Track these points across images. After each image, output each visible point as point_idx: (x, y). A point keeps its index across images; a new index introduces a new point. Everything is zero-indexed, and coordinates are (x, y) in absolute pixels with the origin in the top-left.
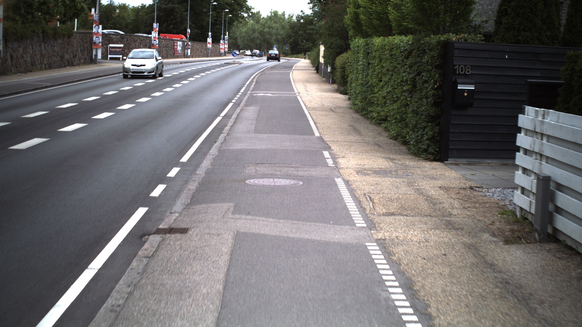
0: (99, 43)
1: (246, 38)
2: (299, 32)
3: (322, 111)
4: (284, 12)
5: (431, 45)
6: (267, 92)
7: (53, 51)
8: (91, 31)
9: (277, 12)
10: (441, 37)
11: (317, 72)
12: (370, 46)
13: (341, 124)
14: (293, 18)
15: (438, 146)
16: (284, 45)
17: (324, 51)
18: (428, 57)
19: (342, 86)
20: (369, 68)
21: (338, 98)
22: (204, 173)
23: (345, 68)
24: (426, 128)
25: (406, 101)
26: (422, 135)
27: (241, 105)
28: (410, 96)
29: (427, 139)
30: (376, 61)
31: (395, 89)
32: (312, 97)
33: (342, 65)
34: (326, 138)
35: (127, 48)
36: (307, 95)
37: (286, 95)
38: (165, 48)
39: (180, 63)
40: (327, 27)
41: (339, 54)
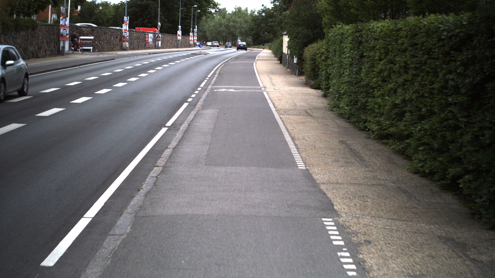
1: (214, 31)
4: (247, 8)
6: (229, 87)
9: (241, 8)
11: (281, 63)
13: (328, 140)
16: (247, 37)
17: (289, 41)
20: (363, 63)
21: (310, 94)
27: (197, 106)
30: (376, 53)
34: (318, 175)
35: (97, 40)
36: (274, 91)
37: (251, 91)
38: (137, 40)
39: (148, 54)
40: (293, 16)
41: (306, 45)
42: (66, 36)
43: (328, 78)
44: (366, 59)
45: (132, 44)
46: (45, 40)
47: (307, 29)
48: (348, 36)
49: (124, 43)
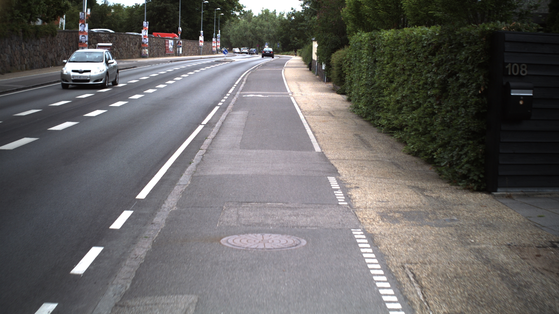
0: (86, 42)
1: (239, 36)
2: (291, 30)
3: (319, 115)
4: (275, 10)
5: (471, 37)
6: (257, 92)
7: (34, 51)
8: (77, 30)
9: (268, 11)
10: (486, 26)
11: (310, 70)
12: (376, 41)
13: (344, 133)
14: (284, 17)
15: (483, 172)
16: (275, 42)
17: (318, 48)
18: (466, 53)
19: (339, 86)
20: (376, 67)
21: (335, 99)
22: (164, 221)
23: (342, 65)
24: (465, 147)
25: (431, 109)
26: (460, 157)
27: (228, 109)
28: (438, 102)
29: (467, 162)
30: (385, 58)
31: (414, 92)
32: (306, 97)
33: (339, 62)
34: (330, 155)
35: (116, 47)
36: (301, 96)
37: (279, 96)
38: (157, 47)
39: (170, 62)
40: (321, 22)
41: (334, 51)
42: (85, 42)
43: (351, 83)
44: (377, 64)
45: (152, 51)
46: (64, 47)
47: (335, 35)
48: (366, 43)
49: (143, 50)
